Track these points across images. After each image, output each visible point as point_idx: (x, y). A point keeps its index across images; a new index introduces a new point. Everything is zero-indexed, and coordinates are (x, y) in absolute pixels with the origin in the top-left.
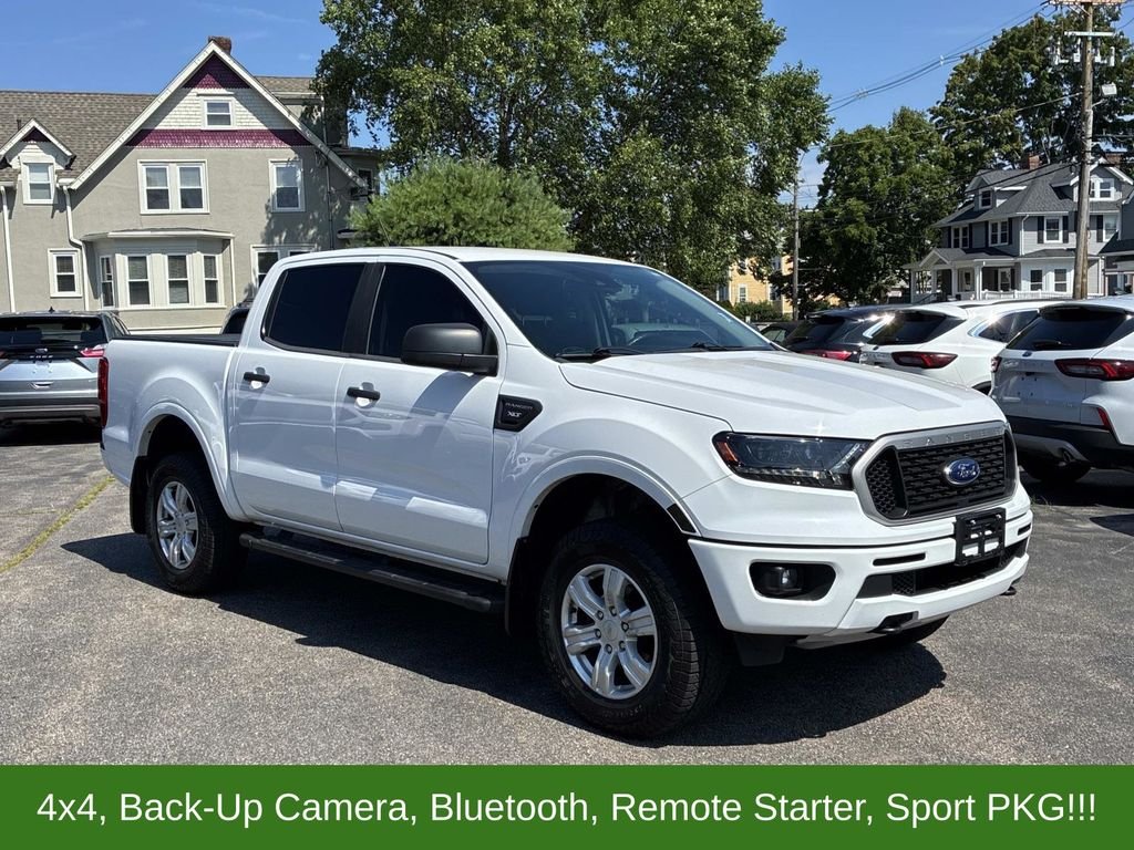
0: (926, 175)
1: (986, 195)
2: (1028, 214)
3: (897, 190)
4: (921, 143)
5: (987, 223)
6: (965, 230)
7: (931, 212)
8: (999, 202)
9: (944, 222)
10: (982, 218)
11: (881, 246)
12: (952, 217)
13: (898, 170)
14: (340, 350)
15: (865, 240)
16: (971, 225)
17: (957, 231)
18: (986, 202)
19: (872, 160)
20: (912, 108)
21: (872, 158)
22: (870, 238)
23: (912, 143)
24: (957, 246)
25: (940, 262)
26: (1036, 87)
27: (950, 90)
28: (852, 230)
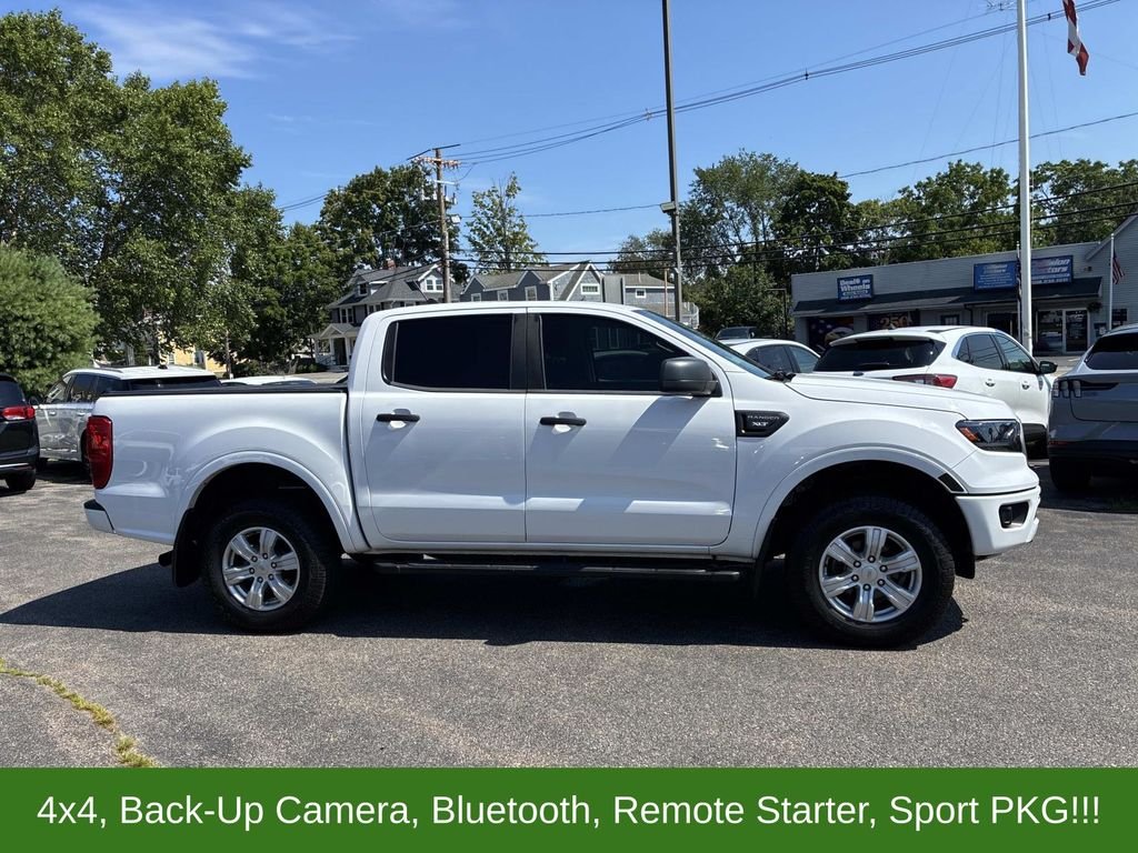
0: (318, 271)
1: (363, 286)
2: (394, 300)
3: (299, 282)
4: (312, 249)
5: (365, 306)
6: (349, 310)
7: (324, 297)
8: (373, 292)
9: (334, 304)
10: (362, 302)
11: (290, 322)
12: (339, 302)
13: (298, 268)
14: (508, 388)
15: (278, 318)
16: (354, 307)
17: (344, 312)
18: (363, 291)
19: (278, 260)
20: (304, 224)
21: (277, 257)
22: (282, 316)
23: (306, 249)
24: (344, 321)
25: (336, 333)
26: (382, 215)
27: (323, 214)
28: (269, 311)
